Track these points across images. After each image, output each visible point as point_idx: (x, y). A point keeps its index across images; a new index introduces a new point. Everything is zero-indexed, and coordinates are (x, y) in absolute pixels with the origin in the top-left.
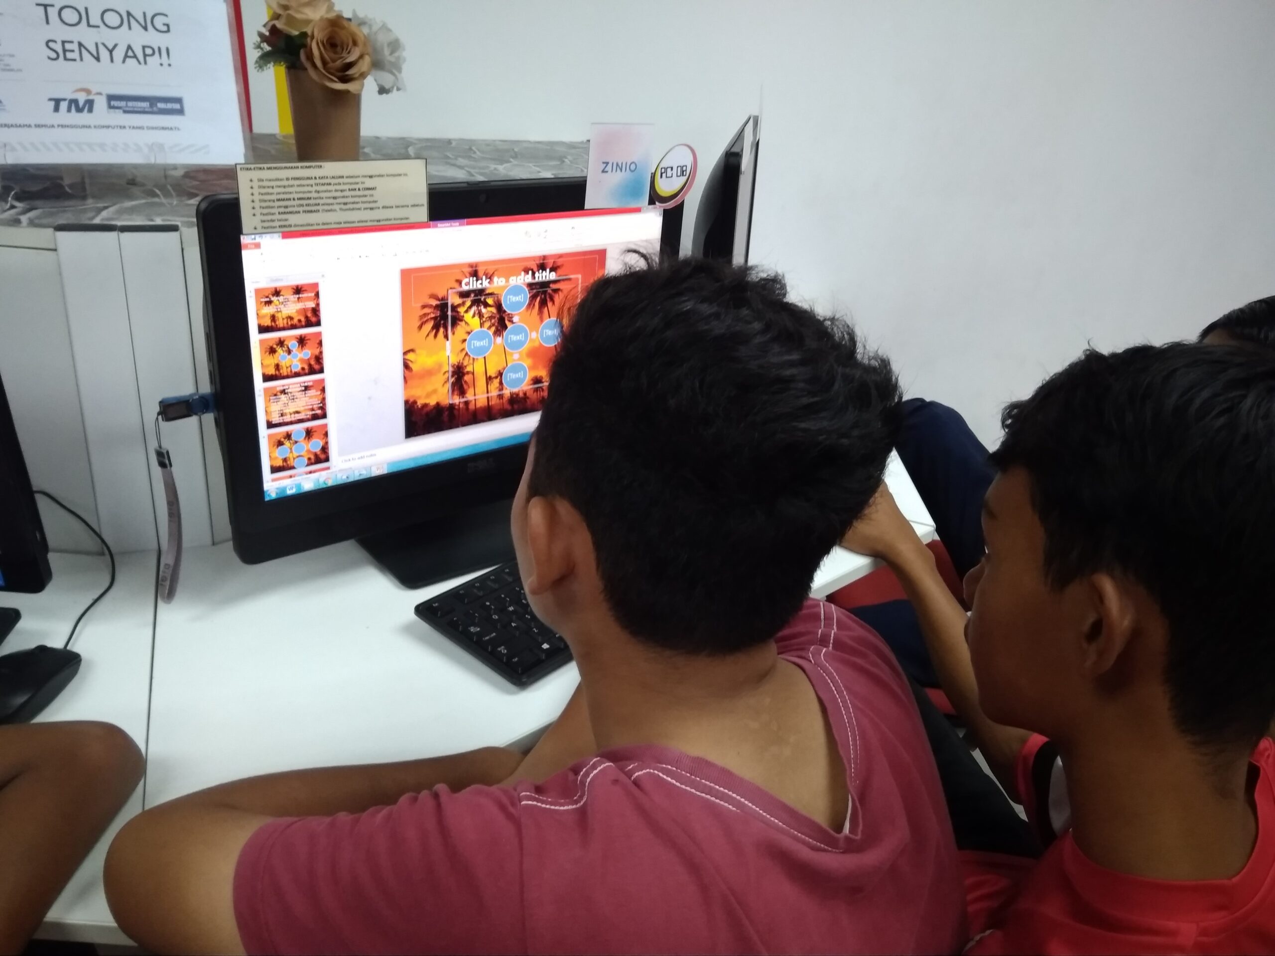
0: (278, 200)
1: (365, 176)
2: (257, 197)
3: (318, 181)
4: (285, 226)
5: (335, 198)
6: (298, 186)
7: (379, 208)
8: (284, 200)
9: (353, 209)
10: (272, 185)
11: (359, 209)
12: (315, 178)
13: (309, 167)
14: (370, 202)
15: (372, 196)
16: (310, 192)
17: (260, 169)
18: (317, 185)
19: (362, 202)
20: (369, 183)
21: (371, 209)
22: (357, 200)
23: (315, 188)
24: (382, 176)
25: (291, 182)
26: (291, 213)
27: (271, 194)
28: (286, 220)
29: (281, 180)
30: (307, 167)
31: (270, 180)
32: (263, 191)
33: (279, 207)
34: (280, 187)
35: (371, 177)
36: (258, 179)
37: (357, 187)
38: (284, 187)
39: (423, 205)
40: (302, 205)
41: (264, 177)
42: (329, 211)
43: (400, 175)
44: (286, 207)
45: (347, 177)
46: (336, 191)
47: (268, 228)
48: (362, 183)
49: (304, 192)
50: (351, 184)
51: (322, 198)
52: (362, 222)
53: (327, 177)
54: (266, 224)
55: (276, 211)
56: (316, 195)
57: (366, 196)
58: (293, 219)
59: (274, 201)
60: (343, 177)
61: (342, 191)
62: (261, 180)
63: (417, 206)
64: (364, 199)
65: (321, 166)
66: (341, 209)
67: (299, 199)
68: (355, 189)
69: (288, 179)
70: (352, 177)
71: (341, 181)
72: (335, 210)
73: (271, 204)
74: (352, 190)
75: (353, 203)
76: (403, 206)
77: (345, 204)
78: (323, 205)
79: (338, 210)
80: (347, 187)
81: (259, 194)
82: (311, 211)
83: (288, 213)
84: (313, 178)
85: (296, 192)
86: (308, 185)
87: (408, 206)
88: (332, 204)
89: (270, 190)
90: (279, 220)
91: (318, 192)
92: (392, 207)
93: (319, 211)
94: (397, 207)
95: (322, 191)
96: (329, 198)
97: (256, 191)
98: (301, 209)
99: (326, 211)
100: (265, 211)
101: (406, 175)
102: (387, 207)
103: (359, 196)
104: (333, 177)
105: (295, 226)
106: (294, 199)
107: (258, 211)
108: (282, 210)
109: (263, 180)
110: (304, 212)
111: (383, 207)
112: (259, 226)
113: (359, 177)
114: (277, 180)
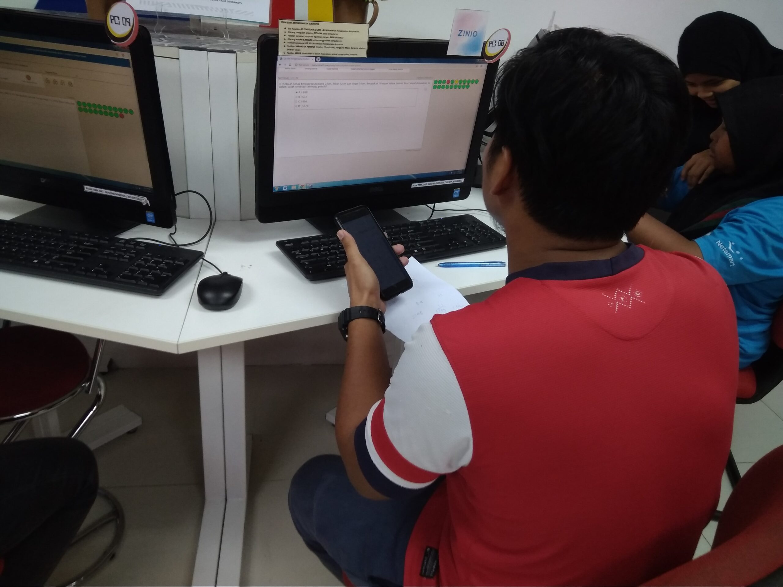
0: (296, 40)
1: (339, 31)
2: (287, 37)
3: (316, 31)
4: (298, 53)
5: (323, 41)
6: (307, 33)
7: (343, 48)
8: (299, 40)
9: (331, 47)
10: (294, 32)
11: (334, 48)
12: (315, 30)
13: (313, 24)
14: (340, 45)
15: (341, 41)
16: (312, 37)
17: (290, 23)
18: (315, 33)
19: (336, 44)
20: (340, 35)
21: (340, 48)
22: (333, 43)
23: (314, 35)
24: (347, 31)
25: (304, 31)
26: (302, 46)
27: (294, 36)
28: (299, 50)
29: (299, 29)
30: (312, 24)
31: (294, 29)
32: (290, 34)
33: (297, 43)
34: (298, 33)
35: (341, 31)
36: (288, 28)
37: (334, 36)
38: (300, 33)
39: (365, 48)
40: (307, 43)
41: (291, 28)
42: (320, 47)
43: (355, 32)
44: (300, 43)
45: (330, 31)
46: (324, 37)
47: (290, 53)
48: (337, 34)
49: (309, 37)
50: (332, 34)
51: (317, 41)
52: (335, 54)
53: (321, 30)
54: (290, 51)
55: (295, 45)
56: (314, 39)
57: (338, 41)
58: (303, 50)
59: (294, 40)
60: (328, 30)
61: (327, 38)
62: (289, 29)
63: (362, 48)
64: (337, 43)
65: (318, 24)
66: (325, 47)
67: (306, 40)
68: (333, 37)
69: (302, 29)
70: (332, 31)
71: (327, 32)
72: (322, 47)
73: (293, 41)
74: (332, 37)
75: (331, 44)
76: (355, 48)
77: (327, 44)
78: (317, 44)
79: (324, 47)
80: (329, 36)
81: (288, 35)
82: (311, 47)
83: (300, 47)
84: (314, 30)
85: (305, 36)
86: (311, 33)
87: (357, 48)
88: (321, 44)
89: (293, 34)
90: (296, 50)
91: (315, 37)
92: (350, 48)
93: (315, 47)
94: (353, 48)
95: (318, 37)
96: (320, 41)
97: (287, 34)
98: (306, 45)
99: (318, 47)
100: (290, 45)
101: (358, 32)
102: (347, 48)
103: (335, 41)
104: (324, 30)
105: (303, 53)
106: (304, 40)
107: (286, 44)
108: (298, 45)
109: (291, 29)
110: (308, 46)
111: (345, 48)
112: (286, 51)
113: (336, 31)
114: (297, 29)
